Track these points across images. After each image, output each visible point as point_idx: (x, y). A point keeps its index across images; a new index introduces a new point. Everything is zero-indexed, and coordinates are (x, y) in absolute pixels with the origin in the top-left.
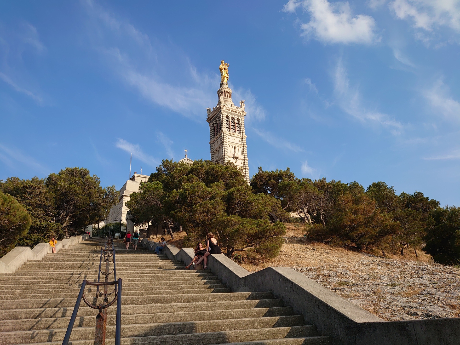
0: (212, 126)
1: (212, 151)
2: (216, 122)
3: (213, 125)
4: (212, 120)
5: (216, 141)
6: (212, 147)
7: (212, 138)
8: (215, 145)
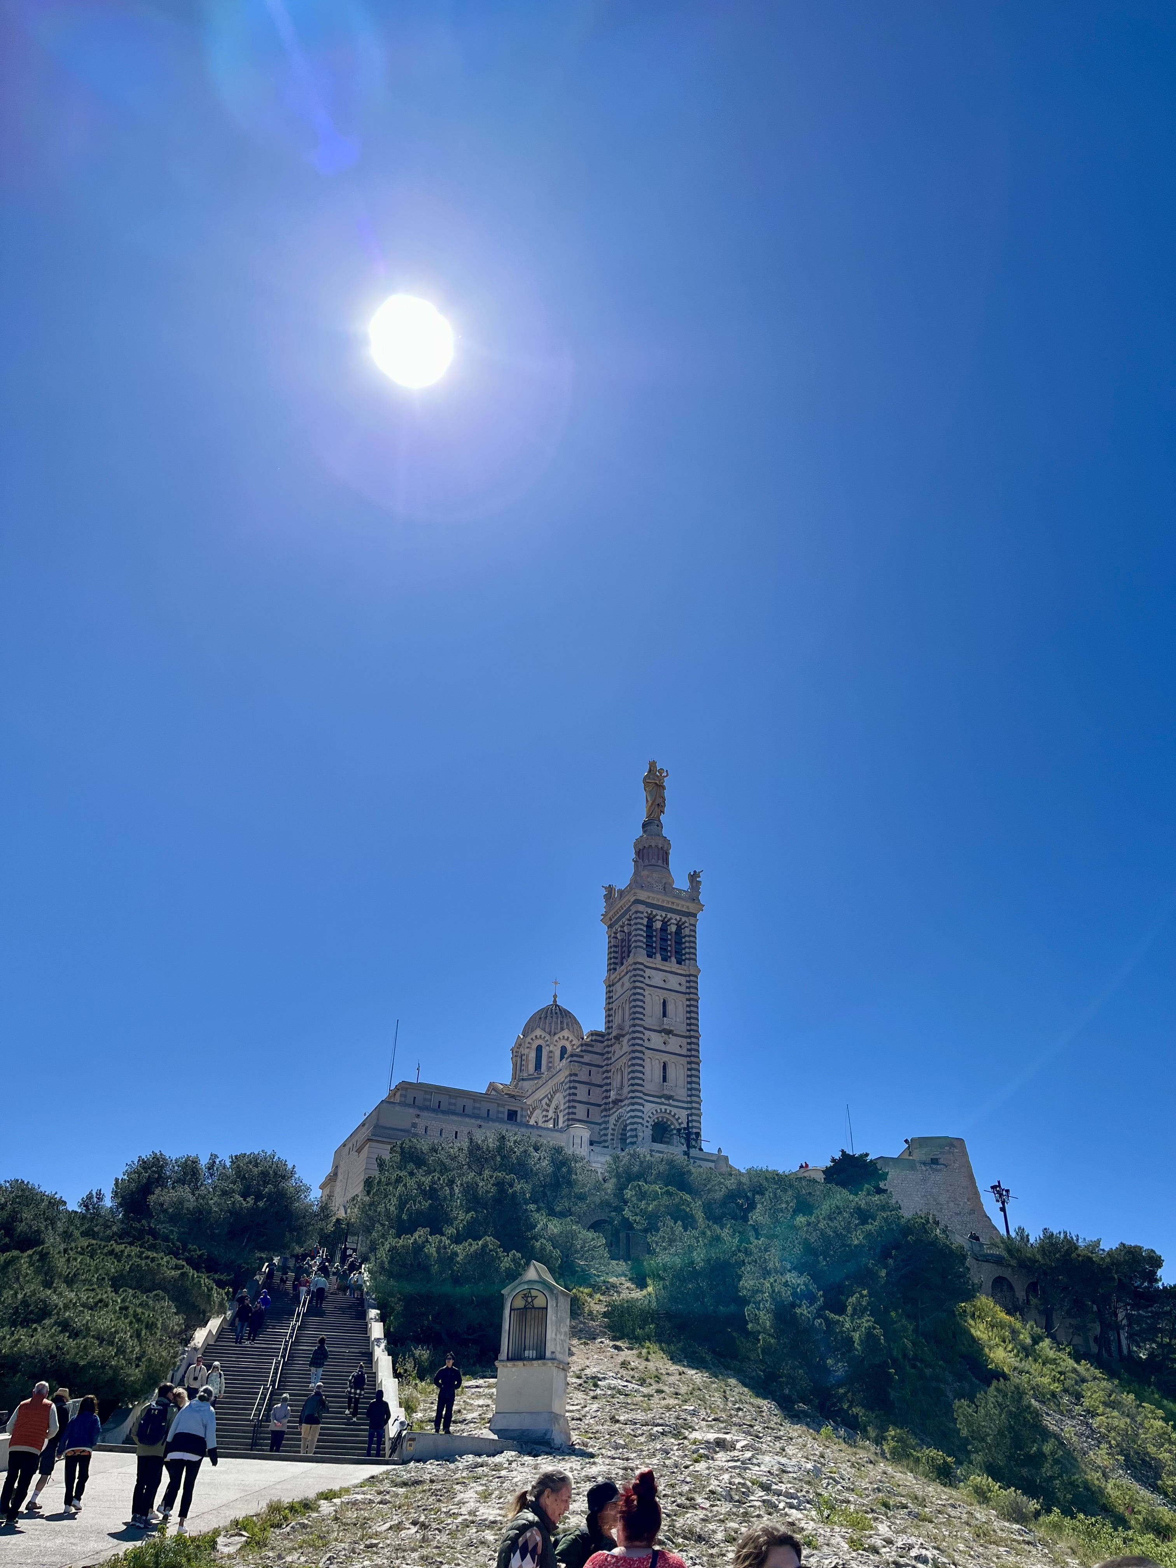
0: (613, 935)
1: (610, 1006)
2: (622, 927)
3: (616, 933)
4: (613, 920)
5: (620, 979)
6: (611, 994)
7: (610, 970)
8: (616, 991)
